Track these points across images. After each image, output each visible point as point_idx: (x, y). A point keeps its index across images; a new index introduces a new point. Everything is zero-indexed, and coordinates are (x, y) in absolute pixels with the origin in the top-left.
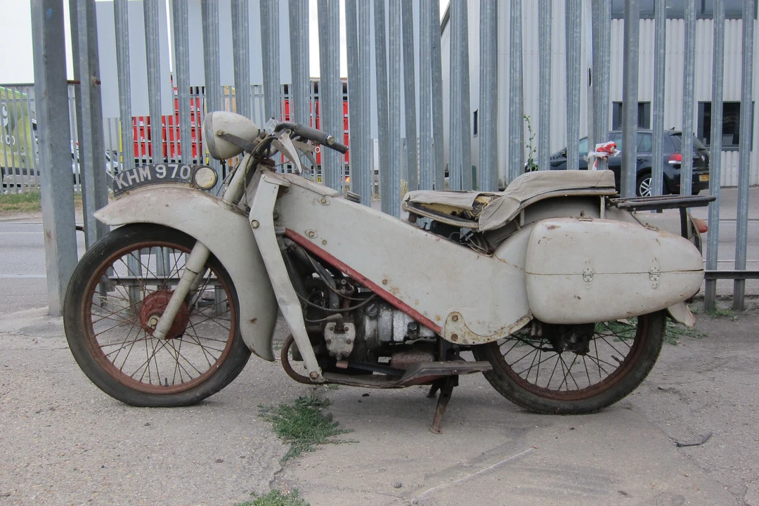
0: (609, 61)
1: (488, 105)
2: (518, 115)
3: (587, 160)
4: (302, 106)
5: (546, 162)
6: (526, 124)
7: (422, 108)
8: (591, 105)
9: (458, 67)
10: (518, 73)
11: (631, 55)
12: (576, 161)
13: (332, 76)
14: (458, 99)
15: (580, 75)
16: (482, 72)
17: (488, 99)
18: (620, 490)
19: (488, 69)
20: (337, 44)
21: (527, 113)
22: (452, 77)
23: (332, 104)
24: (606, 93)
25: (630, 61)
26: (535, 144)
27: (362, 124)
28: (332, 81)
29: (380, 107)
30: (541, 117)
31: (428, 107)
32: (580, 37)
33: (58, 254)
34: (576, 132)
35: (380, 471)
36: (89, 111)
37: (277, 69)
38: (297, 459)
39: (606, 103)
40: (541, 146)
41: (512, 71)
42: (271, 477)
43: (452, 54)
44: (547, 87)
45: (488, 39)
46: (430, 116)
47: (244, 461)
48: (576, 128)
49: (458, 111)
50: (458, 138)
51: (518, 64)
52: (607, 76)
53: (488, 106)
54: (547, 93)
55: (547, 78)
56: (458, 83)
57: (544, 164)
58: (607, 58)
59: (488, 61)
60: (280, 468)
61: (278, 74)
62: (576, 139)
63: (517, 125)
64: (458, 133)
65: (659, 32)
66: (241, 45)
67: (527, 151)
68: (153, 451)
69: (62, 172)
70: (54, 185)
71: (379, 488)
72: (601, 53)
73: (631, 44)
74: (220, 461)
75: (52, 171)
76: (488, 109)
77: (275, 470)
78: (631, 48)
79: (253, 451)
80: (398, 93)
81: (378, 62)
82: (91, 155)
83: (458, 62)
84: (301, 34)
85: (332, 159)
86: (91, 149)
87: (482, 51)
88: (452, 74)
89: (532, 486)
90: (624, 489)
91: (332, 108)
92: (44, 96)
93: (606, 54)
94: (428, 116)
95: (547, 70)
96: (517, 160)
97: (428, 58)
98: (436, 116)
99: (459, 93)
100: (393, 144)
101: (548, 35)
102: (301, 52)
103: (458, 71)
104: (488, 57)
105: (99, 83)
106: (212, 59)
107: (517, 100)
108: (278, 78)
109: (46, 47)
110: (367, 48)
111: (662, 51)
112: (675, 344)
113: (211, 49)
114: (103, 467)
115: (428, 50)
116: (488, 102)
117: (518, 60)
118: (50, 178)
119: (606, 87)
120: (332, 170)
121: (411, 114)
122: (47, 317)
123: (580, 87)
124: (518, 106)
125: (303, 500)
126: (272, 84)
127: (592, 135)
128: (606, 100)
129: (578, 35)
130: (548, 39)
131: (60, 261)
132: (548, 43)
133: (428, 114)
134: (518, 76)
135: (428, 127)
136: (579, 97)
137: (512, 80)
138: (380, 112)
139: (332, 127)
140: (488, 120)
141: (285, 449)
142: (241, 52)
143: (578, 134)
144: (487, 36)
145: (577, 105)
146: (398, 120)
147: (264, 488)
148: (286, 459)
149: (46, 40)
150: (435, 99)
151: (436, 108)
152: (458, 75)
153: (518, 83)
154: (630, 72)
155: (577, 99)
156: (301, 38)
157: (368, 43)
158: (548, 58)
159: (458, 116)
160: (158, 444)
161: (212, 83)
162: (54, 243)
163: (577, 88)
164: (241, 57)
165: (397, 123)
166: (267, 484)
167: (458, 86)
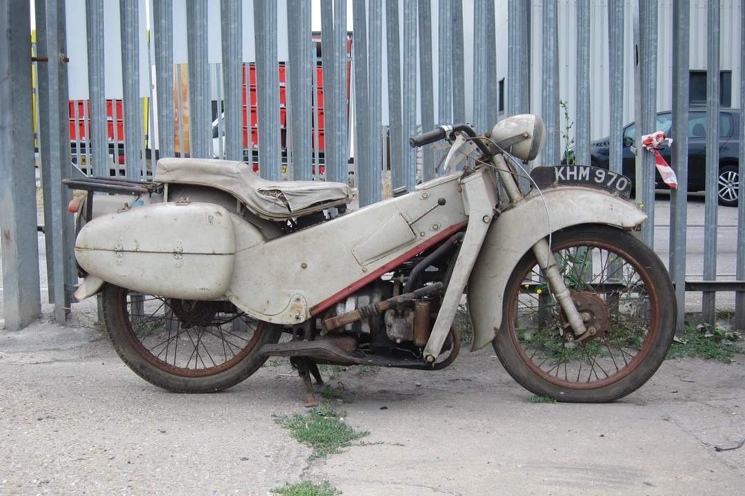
0: (656, 41)
1: (517, 88)
2: (552, 100)
3: (634, 152)
4: (302, 88)
5: (584, 154)
6: (562, 111)
7: (441, 91)
8: (639, 88)
9: (483, 45)
10: (552, 53)
11: (681, 34)
12: (619, 153)
13: (337, 54)
14: (483, 81)
15: (623, 55)
16: (510, 50)
17: (517, 81)
18: (646, 481)
19: (518, 47)
20: (344, 17)
21: (562, 98)
22: (476, 56)
23: (337, 86)
24: (653, 76)
25: (680, 41)
26: (572, 134)
27: (371, 109)
28: (337, 59)
29: (391, 89)
30: (579, 103)
31: (448, 90)
32: (623, 12)
33: (18, 258)
34: (619, 120)
35: (409, 468)
36: (57, 93)
37: (274, 45)
38: (322, 459)
39: (653, 88)
40: (579, 135)
41: (545, 50)
42: (300, 472)
43: (476, 30)
44: (586, 68)
45: (518, 12)
46: (451, 100)
47: (270, 459)
48: (619, 116)
49: (483, 94)
50: (483, 125)
51: (552, 43)
52: (653, 56)
53: (517, 90)
54: (585, 75)
55: (586, 58)
56: (483, 63)
57: (582, 157)
58: (653, 36)
59: (518, 38)
60: (307, 465)
61: (275, 51)
62: (619, 129)
63: (551, 111)
64: (483, 121)
65: (713, 7)
66: (232, 18)
67: (563, 141)
68: (174, 451)
69: (24, 163)
70: (15, 178)
71: (409, 481)
72: (647, 30)
73: (681, 22)
74: (245, 459)
75: (14, 162)
76: (517, 94)
77: (303, 467)
78: (681, 26)
79: (277, 452)
80: (413, 74)
81: (390, 36)
82: (57, 143)
83: (483, 39)
84: (302, 6)
85: (337, 150)
86: (58, 137)
87: (511, 27)
88: (476, 52)
89: (559, 479)
90: (650, 481)
91: (337, 91)
92: (6, 76)
93: (653, 32)
94: (448, 100)
95: (586, 49)
96: (551, 152)
97: (448, 34)
98: (457, 99)
99: (484, 74)
100: (408, 132)
101: (586, 9)
102: (302, 27)
103: (483, 49)
104: (518, 34)
105: (67, 60)
106: (199, 34)
107: (551, 83)
108: (275, 55)
109: (10, 21)
110: (379, 22)
111: (716, 29)
112: (729, 362)
113: (198, 22)
114: (129, 463)
115: (448, 25)
116: (517, 85)
117: (552, 37)
118: (10, 171)
119: (653, 69)
120: (337, 162)
121: (428, 97)
122: (3, 332)
123: (623, 69)
124: (552, 89)
125: (335, 489)
126: (268, 62)
127: (639, 122)
128: (653, 84)
129: (621, 9)
130: (587, 14)
131: (19, 267)
132: (586, 18)
133: (448, 98)
134: (552, 55)
135: (448, 114)
136: (622, 80)
137: (545, 60)
138: (392, 95)
139: (337, 112)
140: (517, 105)
141: (309, 451)
142: (233, 26)
143: (621, 122)
144: (516, 10)
145: (619, 90)
146: (413, 105)
147: (295, 479)
148: (311, 458)
149: (10, 13)
150: (456, 80)
151: (456, 90)
152: (483, 53)
153: (552, 64)
154: (680, 53)
155: (619, 82)
156: (302, 10)
157: (379, 17)
158: (586, 35)
159: (483, 101)
160: (177, 446)
161: (199, 61)
162: (14, 245)
163: (620, 70)
164: (233, 31)
165: (413, 108)
166: (298, 476)
167: (483, 66)
